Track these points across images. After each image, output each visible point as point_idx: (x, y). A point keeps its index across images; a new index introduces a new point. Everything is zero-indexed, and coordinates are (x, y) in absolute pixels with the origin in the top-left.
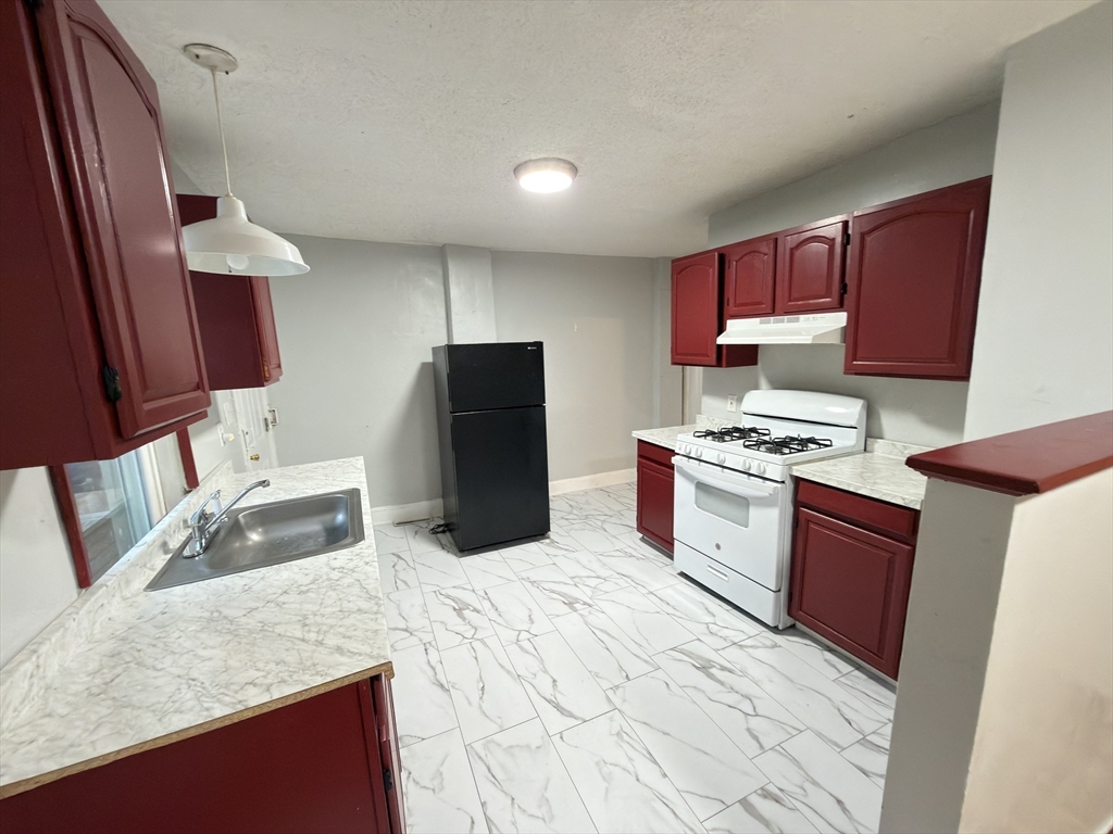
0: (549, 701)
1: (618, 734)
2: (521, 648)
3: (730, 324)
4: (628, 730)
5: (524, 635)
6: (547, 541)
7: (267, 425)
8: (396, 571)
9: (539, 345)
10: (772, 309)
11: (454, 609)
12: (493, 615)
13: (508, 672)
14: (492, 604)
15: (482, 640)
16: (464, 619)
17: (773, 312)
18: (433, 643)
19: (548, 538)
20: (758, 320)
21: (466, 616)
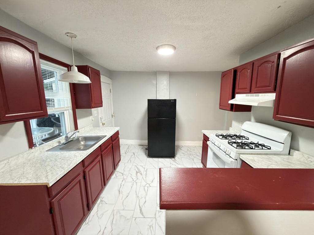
0: (140, 207)
1: (150, 226)
2: (144, 188)
3: (237, 96)
4: (154, 226)
5: (148, 185)
6: (173, 159)
7: (112, 116)
8: (131, 157)
9: (175, 100)
10: (250, 91)
11: (137, 172)
12: (144, 177)
13: (136, 194)
14: (146, 173)
15: (136, 183)
16: (137, 175)
17: (250, 92)
18: (125, 179)
19: (174, 158)
20: (245, 95)
21: (138, 175)
